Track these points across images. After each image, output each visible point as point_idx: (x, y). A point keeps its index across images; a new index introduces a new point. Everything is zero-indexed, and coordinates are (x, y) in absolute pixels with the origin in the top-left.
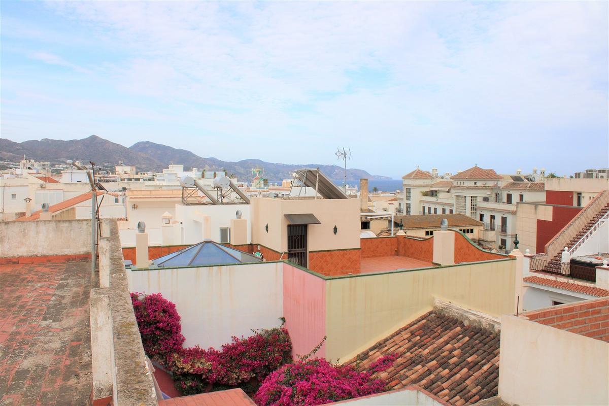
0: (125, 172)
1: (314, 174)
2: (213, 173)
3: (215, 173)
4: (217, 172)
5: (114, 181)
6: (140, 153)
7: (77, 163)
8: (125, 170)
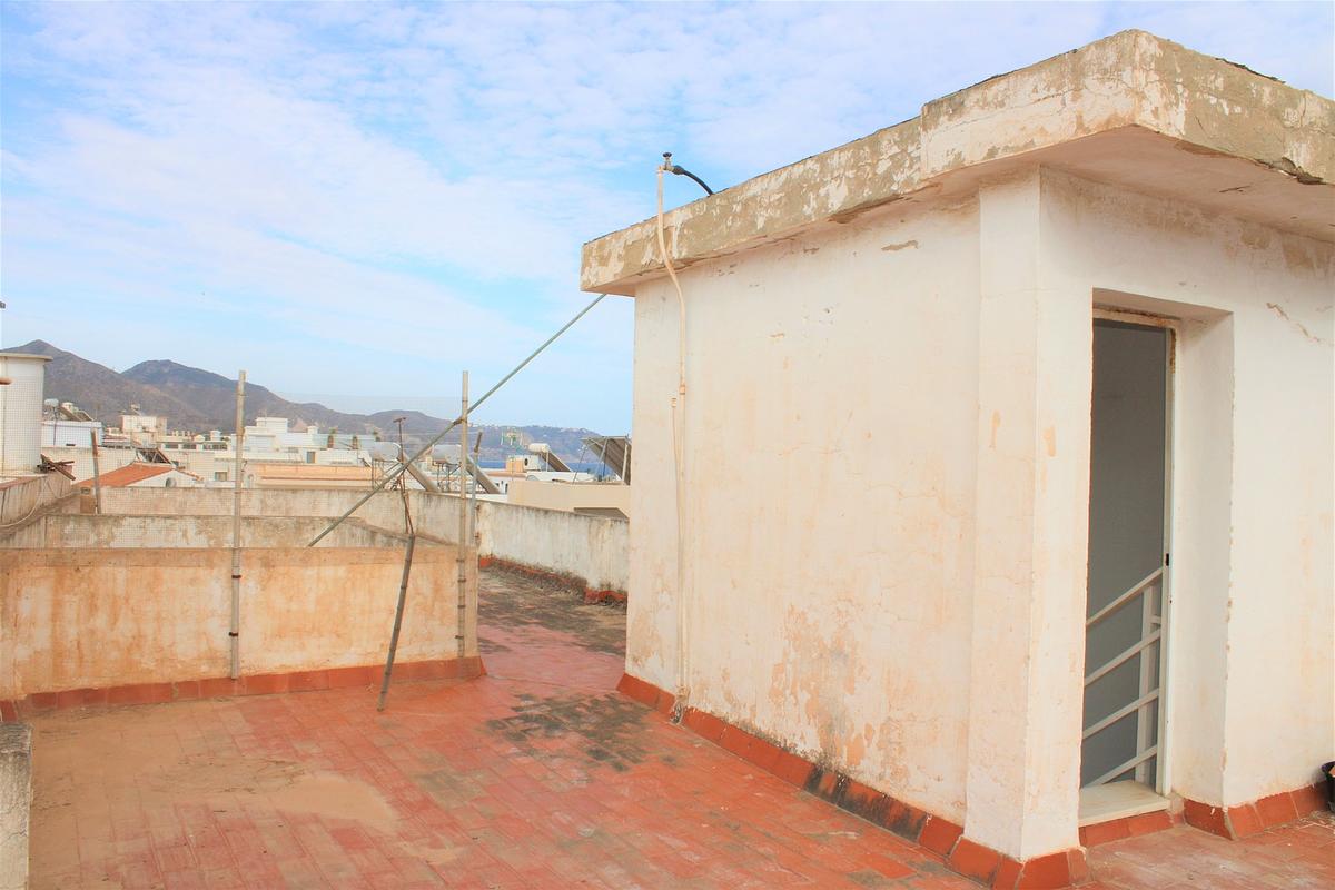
0: (144, 428)
1: (618, 446)
2: (350, 437)
3: (355, 438)
4: (359, 437)
5: (120, 447)
6: (146, 387)
7: (66, 405)
8: (145, 424)
